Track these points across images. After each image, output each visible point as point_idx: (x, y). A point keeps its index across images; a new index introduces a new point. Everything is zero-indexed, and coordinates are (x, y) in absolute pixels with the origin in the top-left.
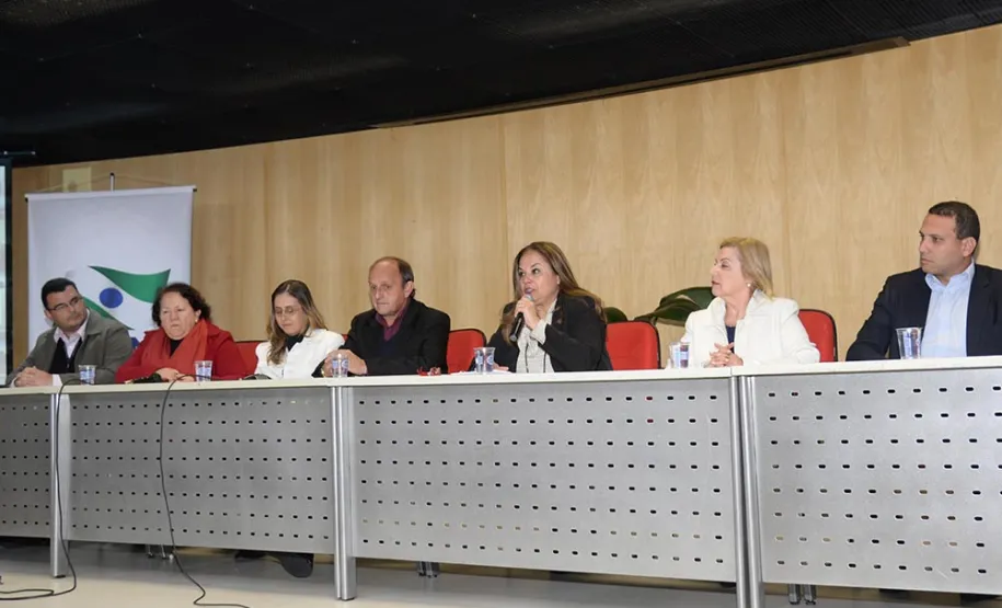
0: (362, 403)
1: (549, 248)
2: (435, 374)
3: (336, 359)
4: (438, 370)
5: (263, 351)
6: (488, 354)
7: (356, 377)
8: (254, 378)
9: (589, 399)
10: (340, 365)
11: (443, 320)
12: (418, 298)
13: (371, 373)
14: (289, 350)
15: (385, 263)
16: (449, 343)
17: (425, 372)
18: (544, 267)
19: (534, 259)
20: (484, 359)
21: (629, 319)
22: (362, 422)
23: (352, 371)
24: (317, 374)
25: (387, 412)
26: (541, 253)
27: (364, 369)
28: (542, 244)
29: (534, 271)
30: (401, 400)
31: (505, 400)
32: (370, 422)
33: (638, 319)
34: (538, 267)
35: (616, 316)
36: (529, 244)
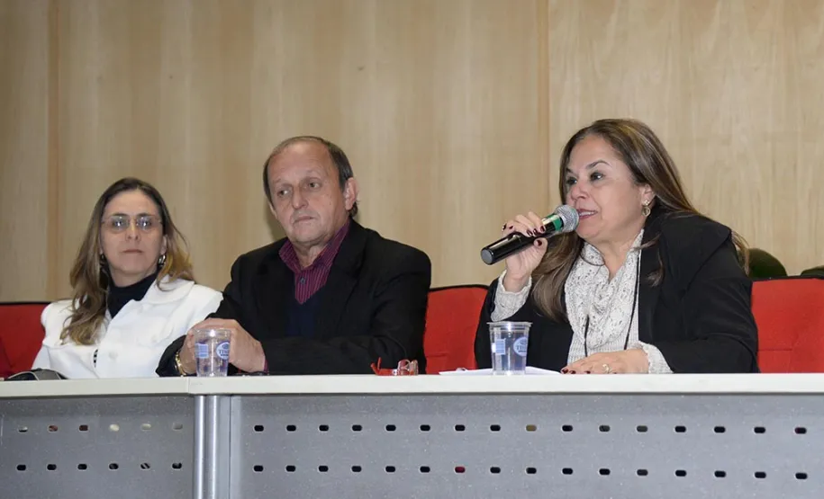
0: (259, 428)
1: (630, 131)
2: (407, 373)
3: (204, 341)
4: (413, 364)
5: (56, 317)
6: (518, 335)
7: (244, 378)
8: (30, 377)
9: (720, 430)
10: (212, 352)
11: (417, 264)
12: (367, 221)
13: (273, 368)
14: (113, 315)
15: (299, 148)
16: (429, 312)
17: (387, 367)
18: (616, 170)
19: (598, 152)
20: (509, 344)
21: (789, 274)
22: (258, 468)
23: (239, 363)
24: (167, 367)
25: (309, 447)
26: (613, 142)
27: (260, 362)
28: (614, 123)
29: (594, 177)
30: (340, 425)
31: (549, 427)
32: (275, 471)
33: (807, 274)
34: (599, 167)
35: (767, 267)
36: (589, 123)
